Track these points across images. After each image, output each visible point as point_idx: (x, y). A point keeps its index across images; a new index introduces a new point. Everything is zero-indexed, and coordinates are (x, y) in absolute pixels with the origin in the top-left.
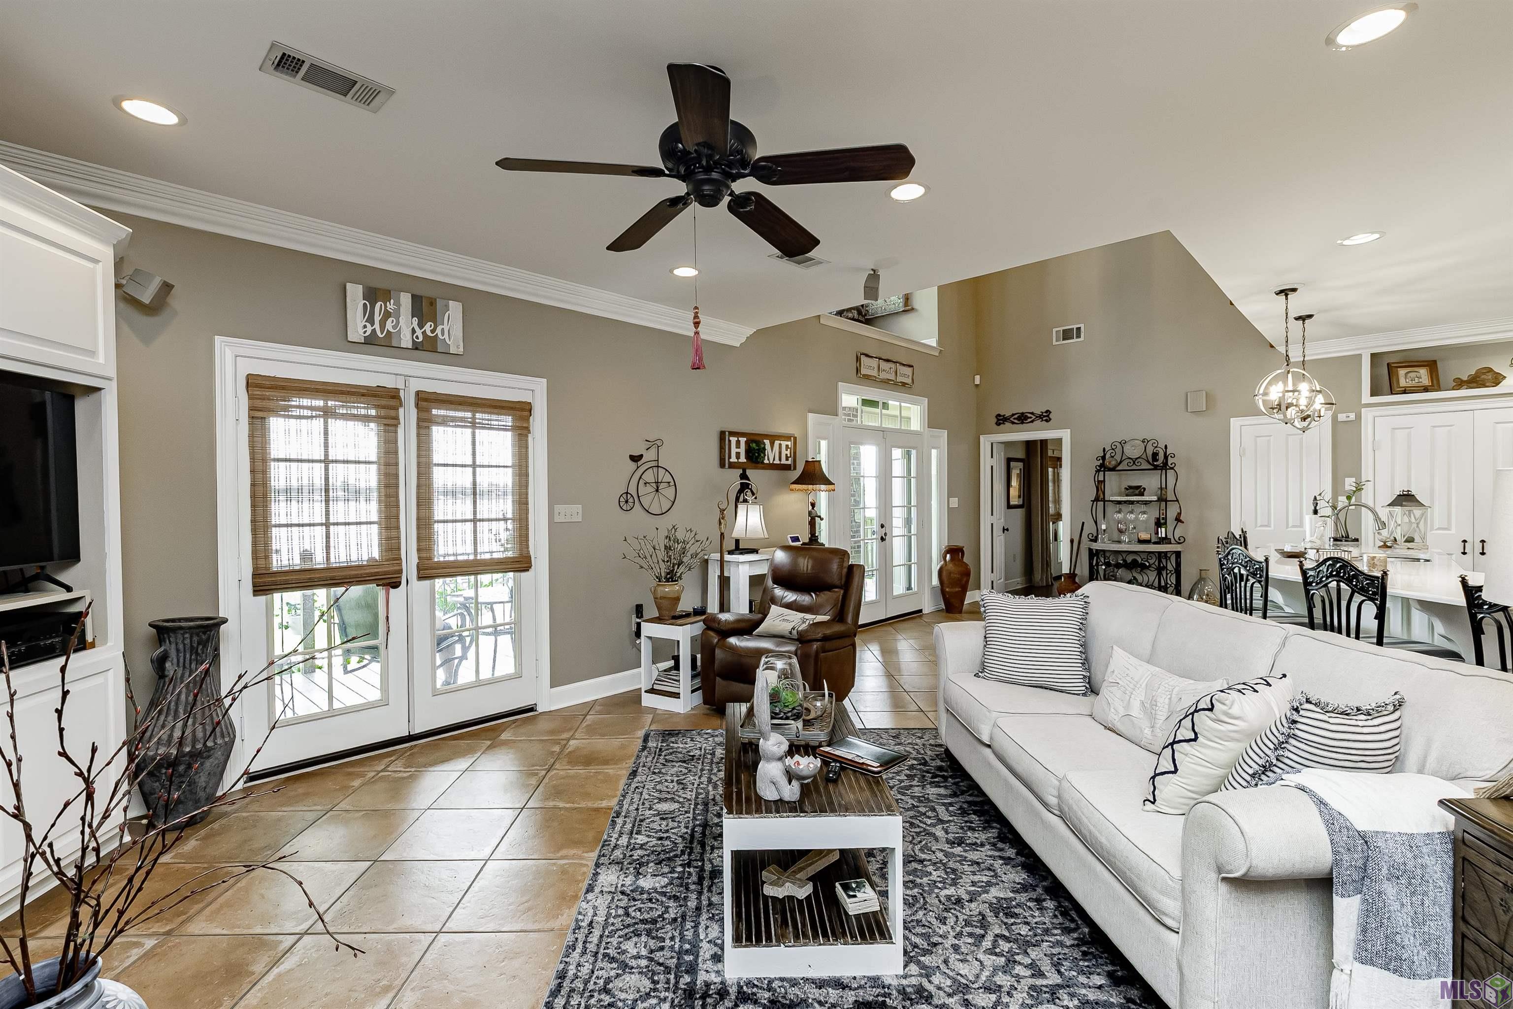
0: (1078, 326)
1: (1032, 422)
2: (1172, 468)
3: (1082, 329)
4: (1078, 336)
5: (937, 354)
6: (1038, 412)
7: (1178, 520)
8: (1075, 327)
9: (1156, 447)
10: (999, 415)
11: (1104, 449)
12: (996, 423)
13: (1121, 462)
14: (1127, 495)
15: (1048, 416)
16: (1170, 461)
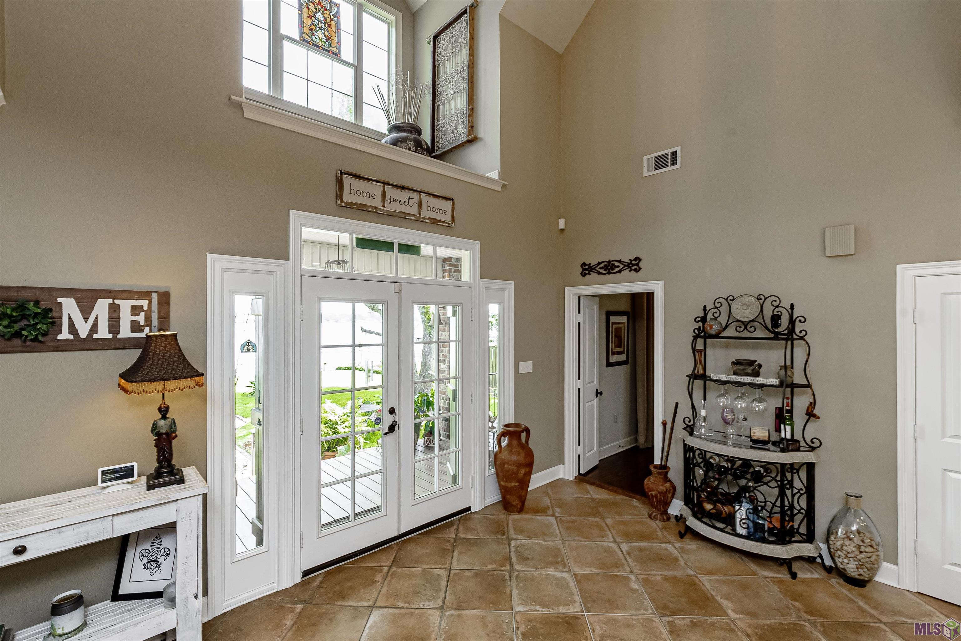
0: (673, 150)
1: (620, 272)
2: (802, 338)
3: (679, 153)
4: (674, 163)
5: (499, 189)
6: (626, 260)
7: (811, 414)
8: (669, 151)
9: (777, 307)
10: (584, 264)
11: (705, 307)
12: (581, 274)
13: (727, 326)
14: (735, 374)
15: (637, 265)
16: (799, 327)
